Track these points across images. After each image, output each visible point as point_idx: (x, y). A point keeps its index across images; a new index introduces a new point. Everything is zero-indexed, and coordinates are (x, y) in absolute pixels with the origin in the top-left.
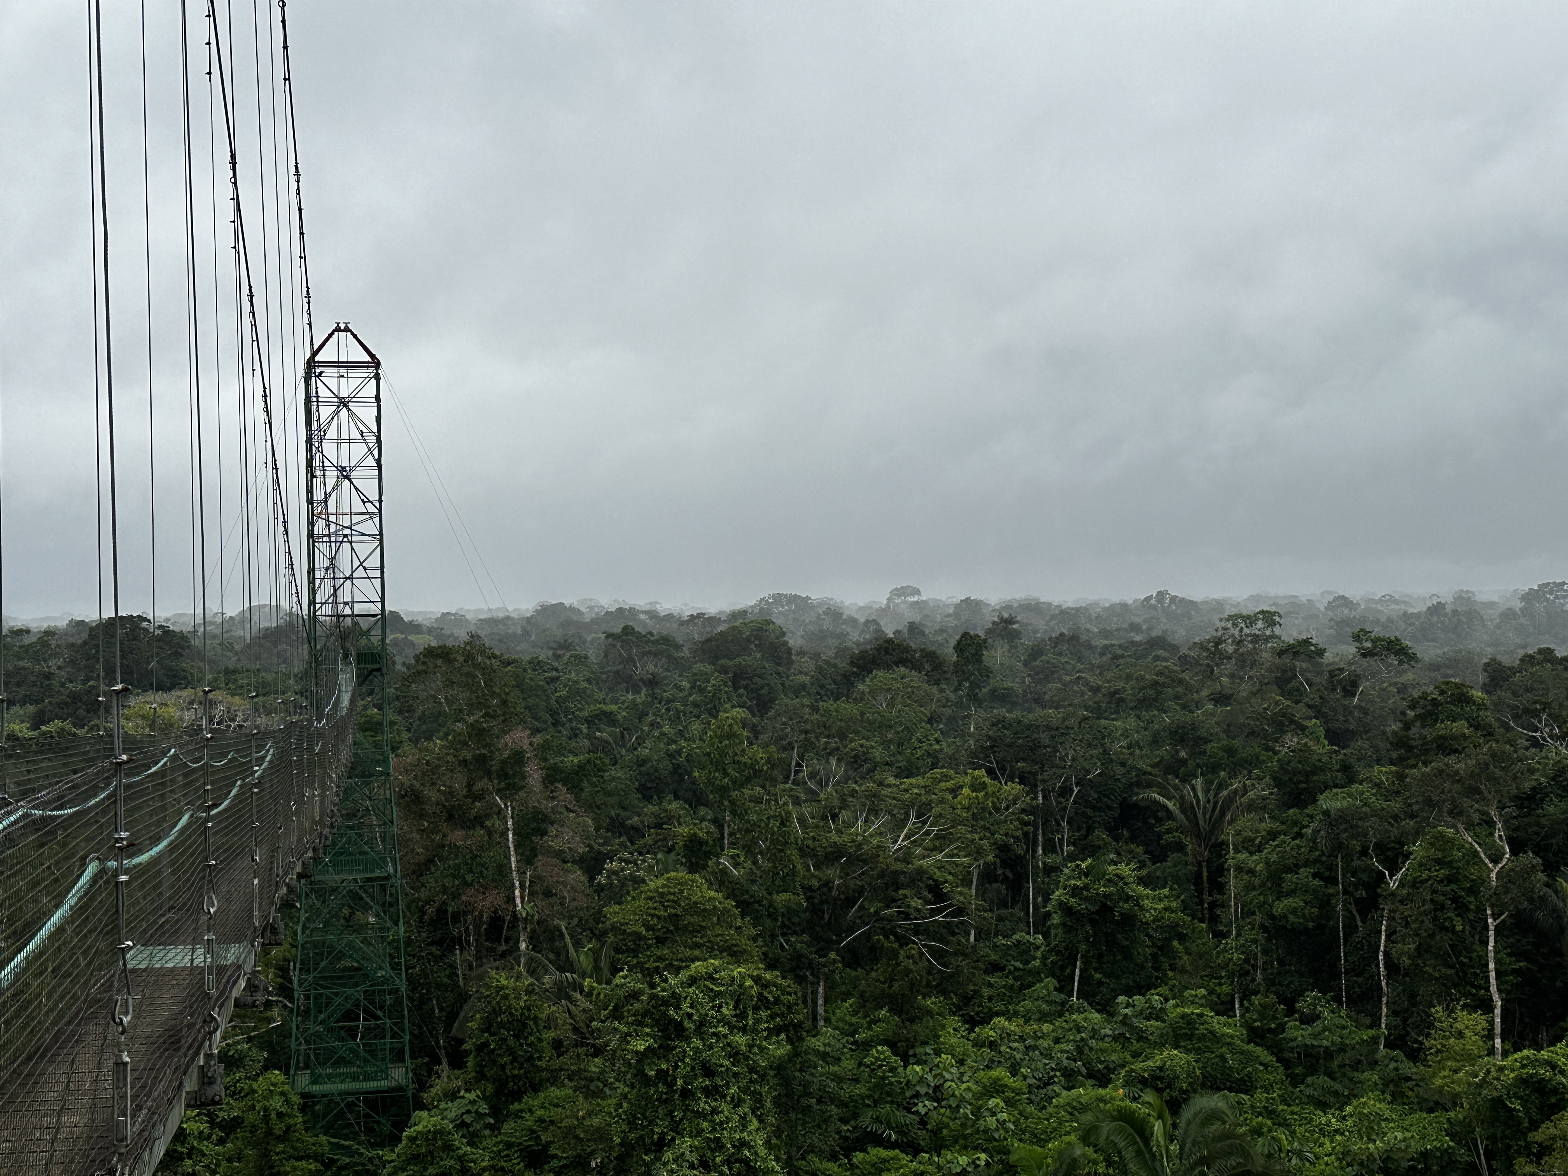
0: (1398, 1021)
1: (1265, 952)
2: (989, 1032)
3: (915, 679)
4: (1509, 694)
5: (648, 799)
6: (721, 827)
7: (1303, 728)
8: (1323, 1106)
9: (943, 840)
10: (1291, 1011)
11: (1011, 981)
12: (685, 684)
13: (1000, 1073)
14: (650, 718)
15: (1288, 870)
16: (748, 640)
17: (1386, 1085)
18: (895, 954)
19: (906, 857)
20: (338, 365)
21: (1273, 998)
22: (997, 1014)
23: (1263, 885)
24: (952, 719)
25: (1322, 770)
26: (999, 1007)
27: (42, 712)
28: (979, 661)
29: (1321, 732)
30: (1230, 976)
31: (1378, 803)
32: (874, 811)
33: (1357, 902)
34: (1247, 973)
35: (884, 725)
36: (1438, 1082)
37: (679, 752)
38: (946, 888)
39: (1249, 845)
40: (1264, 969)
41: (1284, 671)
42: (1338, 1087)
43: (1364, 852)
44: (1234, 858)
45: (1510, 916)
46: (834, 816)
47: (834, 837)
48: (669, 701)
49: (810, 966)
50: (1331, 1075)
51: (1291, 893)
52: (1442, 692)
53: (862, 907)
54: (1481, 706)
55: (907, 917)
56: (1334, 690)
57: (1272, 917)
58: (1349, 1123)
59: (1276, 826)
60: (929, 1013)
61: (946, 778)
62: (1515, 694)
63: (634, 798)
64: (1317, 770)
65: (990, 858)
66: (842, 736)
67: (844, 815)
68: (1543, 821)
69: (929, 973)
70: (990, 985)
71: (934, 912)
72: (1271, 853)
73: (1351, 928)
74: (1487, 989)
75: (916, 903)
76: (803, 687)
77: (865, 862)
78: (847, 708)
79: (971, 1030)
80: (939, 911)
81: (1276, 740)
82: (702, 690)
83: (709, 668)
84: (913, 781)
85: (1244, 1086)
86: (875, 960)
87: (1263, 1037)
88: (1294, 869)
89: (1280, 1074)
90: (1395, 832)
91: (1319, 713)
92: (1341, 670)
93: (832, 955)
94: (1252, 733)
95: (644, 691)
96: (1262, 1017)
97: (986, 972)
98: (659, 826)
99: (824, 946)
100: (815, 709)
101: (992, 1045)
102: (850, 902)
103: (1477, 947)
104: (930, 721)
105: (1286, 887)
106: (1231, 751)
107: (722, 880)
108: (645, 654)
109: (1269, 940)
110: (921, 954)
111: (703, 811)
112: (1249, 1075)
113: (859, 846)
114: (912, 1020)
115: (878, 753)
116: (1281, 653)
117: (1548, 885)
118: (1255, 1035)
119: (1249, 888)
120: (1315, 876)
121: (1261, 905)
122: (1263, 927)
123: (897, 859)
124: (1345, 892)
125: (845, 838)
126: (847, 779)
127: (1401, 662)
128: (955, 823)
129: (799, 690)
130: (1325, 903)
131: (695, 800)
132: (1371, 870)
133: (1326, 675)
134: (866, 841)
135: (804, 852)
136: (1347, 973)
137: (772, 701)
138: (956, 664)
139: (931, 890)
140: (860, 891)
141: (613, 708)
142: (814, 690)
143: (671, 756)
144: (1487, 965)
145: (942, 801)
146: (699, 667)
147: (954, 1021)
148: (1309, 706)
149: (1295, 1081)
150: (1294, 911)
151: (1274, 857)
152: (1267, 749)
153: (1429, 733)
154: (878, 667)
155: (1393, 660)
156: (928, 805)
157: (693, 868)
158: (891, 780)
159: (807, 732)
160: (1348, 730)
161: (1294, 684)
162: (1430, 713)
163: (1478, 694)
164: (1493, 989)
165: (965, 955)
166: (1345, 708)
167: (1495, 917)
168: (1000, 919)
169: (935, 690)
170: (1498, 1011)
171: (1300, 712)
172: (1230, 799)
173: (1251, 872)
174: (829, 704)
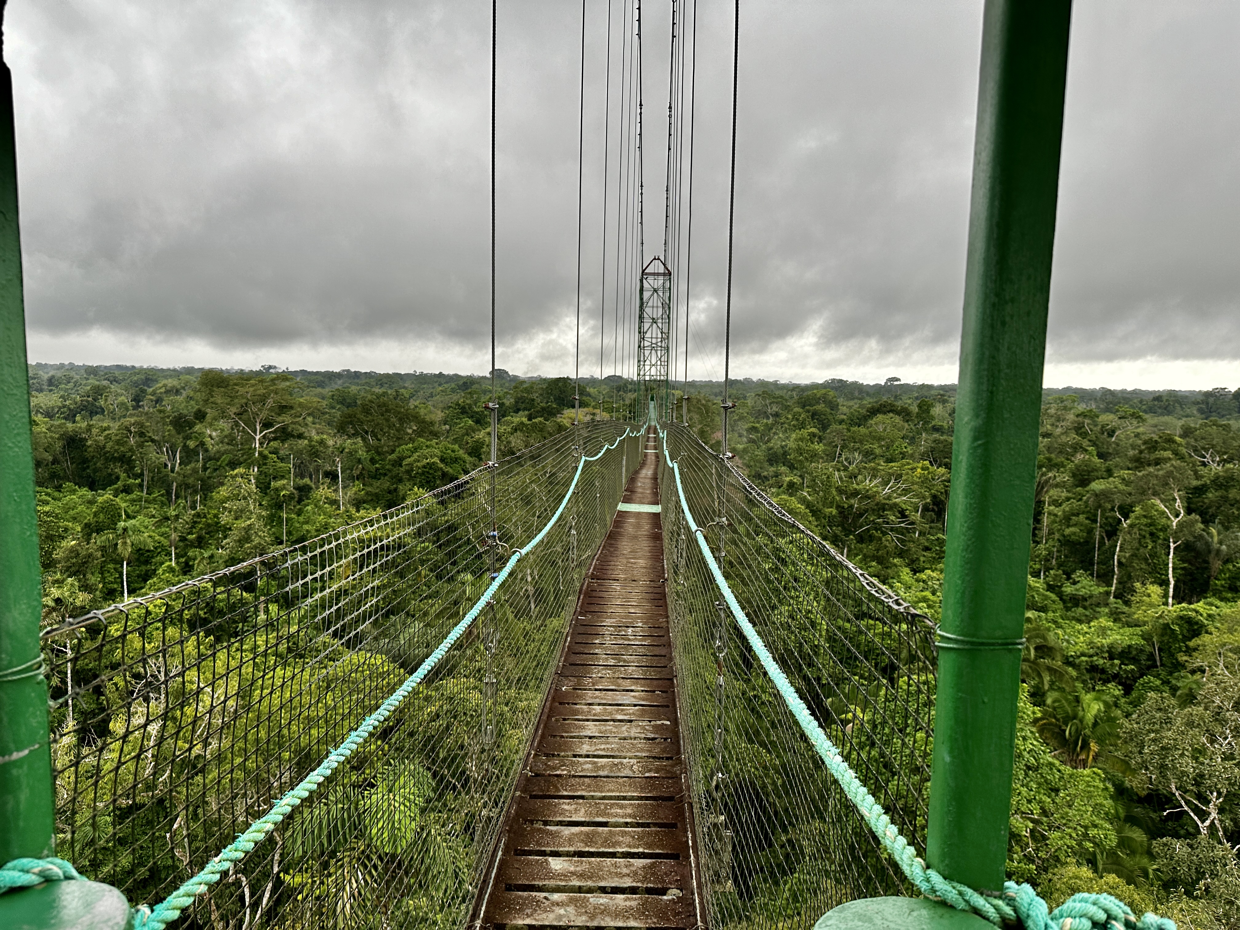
0: (1121, 586)
1: (1058, 551)
2: (923, 576)
3: (898, 419)
4: (1193, 440)
5: (772, 465)
6: (803, 479)
7: (1086, 451)
8: (1080, 622)
9: (906, 491)
10: (1069, 578)
11: (934, 555)
12: (790, 416)
13: (927, 594)
14: (774, 430)
15: (1074, 515)
16: (819, 399)
17: (1112, 614)
18: (880, 539)
19: (889, 498)
20: (654, 274)
21: (1060, 572)
22: (927, 569)
23: (1061, 521)
24: (913, 438)
25: (1096, 470)
26: (928, 566)
27: (531, 414)
28: (929, 413)
29: (1095, 453)
30: (1040, 561)
31: (1122, 487)
32: (874, 476)
33: (1107, 532)
34: (1049, 560)
35: (880, 439)
36: (1136, 616)
37: (786, 446)
38: (907, 513)
39: (1056, 503)
40: (1057, 559)
41: (1079, 424)
42: (1087, 613)
43: (1112, 509)
44: (1047, 508)
45: (1183, 543)
46: (855, 477)
47: (855, 486)
48: (782, 424)
49: (841, 541)
50: (1085, 608)
51: (1075, 525)
52: (1160, 437)
53: (866, 517)
54: (1179, 445)
55: (888, 523)
56: (1103, 433)
57: (1064, 536)
58: (1093, 629)
59: (1069, 495)
60: (896, 565)
61: (908, 464)
62: (1196, 440)
63: (766, 465)
64: (1094, 470)
65: (928, 500)
66: (861, 442)
67: (860, 477)
68: (1206, 501)
69: (896, 548)
70: (924, 556)
71: (900, 523)
72: (1066, 507)
73: (1102, 543)
74: (1167, 575)
75: (892, 518)
76: (843, 421)
77: (869, 498)
78: (863, 430)
79: (915, 574)
80: (903, 522)
81: (1073, 456)
82: (797, 420)
83: (801, 410)
84: (893, 464)
85: (1043, 609)
86: (871, 541)
87: (1054, 589)
88: (1077, 515)
89: (1061, 606)
90: (1129, 501)
91: (1094, 444)
92: (1108, 425)
93: (851, 537)
94: (1061, 452)
95: (771, 419)
96: (1054, 580)
97: (923, 550)
98: (777, 476)
99: (848, 532)
100: (849, 430)
101: (924, 581)
102: (861, 515)
103: (1164, 557)
104: (903, 438)
105: (1072, 522)
106: (1049, 460)
107: (803, 501)
108: (773, 402)
109: (1061, 546)
110: (893, 540)
111: (795, 472)
112: (1046, 605)
113: (868, 491)
114: (887, 568)
115: (878, 451)
116: (1078, 416)
117: (1203, 530)
118: (1050, 588)
119: (1054, 522)
120: (1087, 518)
121: (1059, 530)
122: (1058, 540)
123: (884, 499)
124: (1101, 527)
125: (861, 486)
126: (862, 461)
127: (1138, 422)
128: (913, 484)
129: (841, 422)
130: (1090, 531)
131: (792, 467)
132: (1115, 518)
133: (1100, 427)
134: (870, 489)
135: (840, 491)
136: (1098, 563)
137: (829, 425)
138: (917, 413)
139: (900, 512)
140: (866, 511)
141: (758, 425)
142: (849, 422)
143: (782, 447)
144: (1168, 564)
145: (907, 474)
146: (796, 410)
147: (907, 570)
148: (1090, 441)
149: (1068, 609)
150: (1074, 534)
151: (1067, 509)
152: (1068, 459)
153: (1153, 457)
154: (880, 413)
155: (1135, 422)
156: (901, 476)
157: (791, 495)
158: (882, 463)
159: (844, 440)
160: (1108, 453)
161: (1083, 430)
162: (1153, 447)
163: (1178, 439)
164: (1171, 576)
165: (914, 542)
166: (1108, 442)
167: (1174, 543)
168: (931, 528)
169: (906, 425)
170: (1172, 586)
171: (1085, 443)
172: (1047, 482)
173: (1056, 515)
174: (855, 428)
